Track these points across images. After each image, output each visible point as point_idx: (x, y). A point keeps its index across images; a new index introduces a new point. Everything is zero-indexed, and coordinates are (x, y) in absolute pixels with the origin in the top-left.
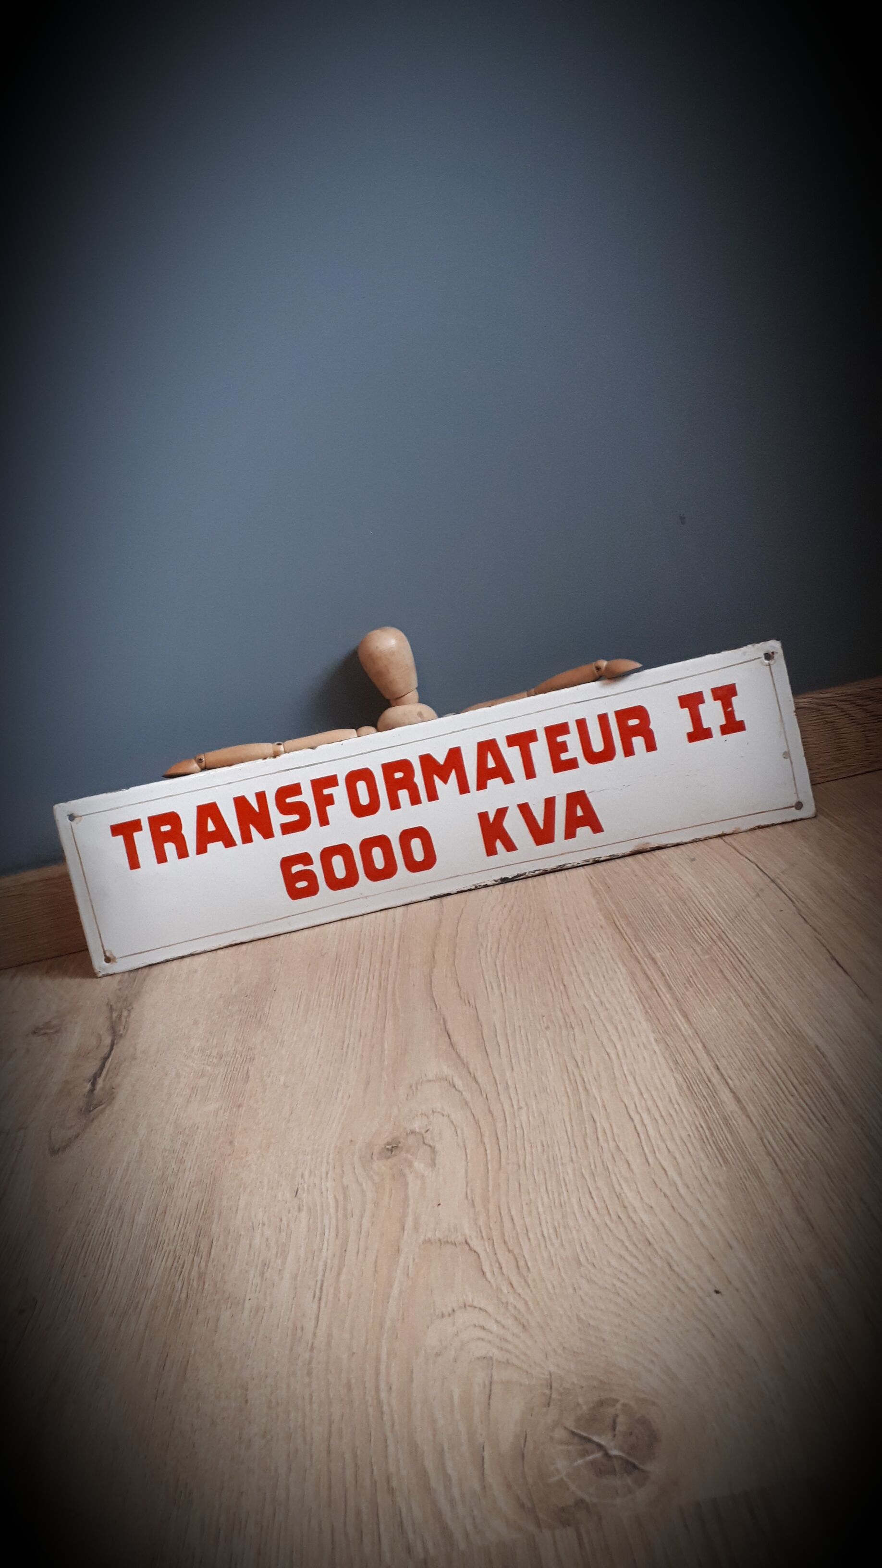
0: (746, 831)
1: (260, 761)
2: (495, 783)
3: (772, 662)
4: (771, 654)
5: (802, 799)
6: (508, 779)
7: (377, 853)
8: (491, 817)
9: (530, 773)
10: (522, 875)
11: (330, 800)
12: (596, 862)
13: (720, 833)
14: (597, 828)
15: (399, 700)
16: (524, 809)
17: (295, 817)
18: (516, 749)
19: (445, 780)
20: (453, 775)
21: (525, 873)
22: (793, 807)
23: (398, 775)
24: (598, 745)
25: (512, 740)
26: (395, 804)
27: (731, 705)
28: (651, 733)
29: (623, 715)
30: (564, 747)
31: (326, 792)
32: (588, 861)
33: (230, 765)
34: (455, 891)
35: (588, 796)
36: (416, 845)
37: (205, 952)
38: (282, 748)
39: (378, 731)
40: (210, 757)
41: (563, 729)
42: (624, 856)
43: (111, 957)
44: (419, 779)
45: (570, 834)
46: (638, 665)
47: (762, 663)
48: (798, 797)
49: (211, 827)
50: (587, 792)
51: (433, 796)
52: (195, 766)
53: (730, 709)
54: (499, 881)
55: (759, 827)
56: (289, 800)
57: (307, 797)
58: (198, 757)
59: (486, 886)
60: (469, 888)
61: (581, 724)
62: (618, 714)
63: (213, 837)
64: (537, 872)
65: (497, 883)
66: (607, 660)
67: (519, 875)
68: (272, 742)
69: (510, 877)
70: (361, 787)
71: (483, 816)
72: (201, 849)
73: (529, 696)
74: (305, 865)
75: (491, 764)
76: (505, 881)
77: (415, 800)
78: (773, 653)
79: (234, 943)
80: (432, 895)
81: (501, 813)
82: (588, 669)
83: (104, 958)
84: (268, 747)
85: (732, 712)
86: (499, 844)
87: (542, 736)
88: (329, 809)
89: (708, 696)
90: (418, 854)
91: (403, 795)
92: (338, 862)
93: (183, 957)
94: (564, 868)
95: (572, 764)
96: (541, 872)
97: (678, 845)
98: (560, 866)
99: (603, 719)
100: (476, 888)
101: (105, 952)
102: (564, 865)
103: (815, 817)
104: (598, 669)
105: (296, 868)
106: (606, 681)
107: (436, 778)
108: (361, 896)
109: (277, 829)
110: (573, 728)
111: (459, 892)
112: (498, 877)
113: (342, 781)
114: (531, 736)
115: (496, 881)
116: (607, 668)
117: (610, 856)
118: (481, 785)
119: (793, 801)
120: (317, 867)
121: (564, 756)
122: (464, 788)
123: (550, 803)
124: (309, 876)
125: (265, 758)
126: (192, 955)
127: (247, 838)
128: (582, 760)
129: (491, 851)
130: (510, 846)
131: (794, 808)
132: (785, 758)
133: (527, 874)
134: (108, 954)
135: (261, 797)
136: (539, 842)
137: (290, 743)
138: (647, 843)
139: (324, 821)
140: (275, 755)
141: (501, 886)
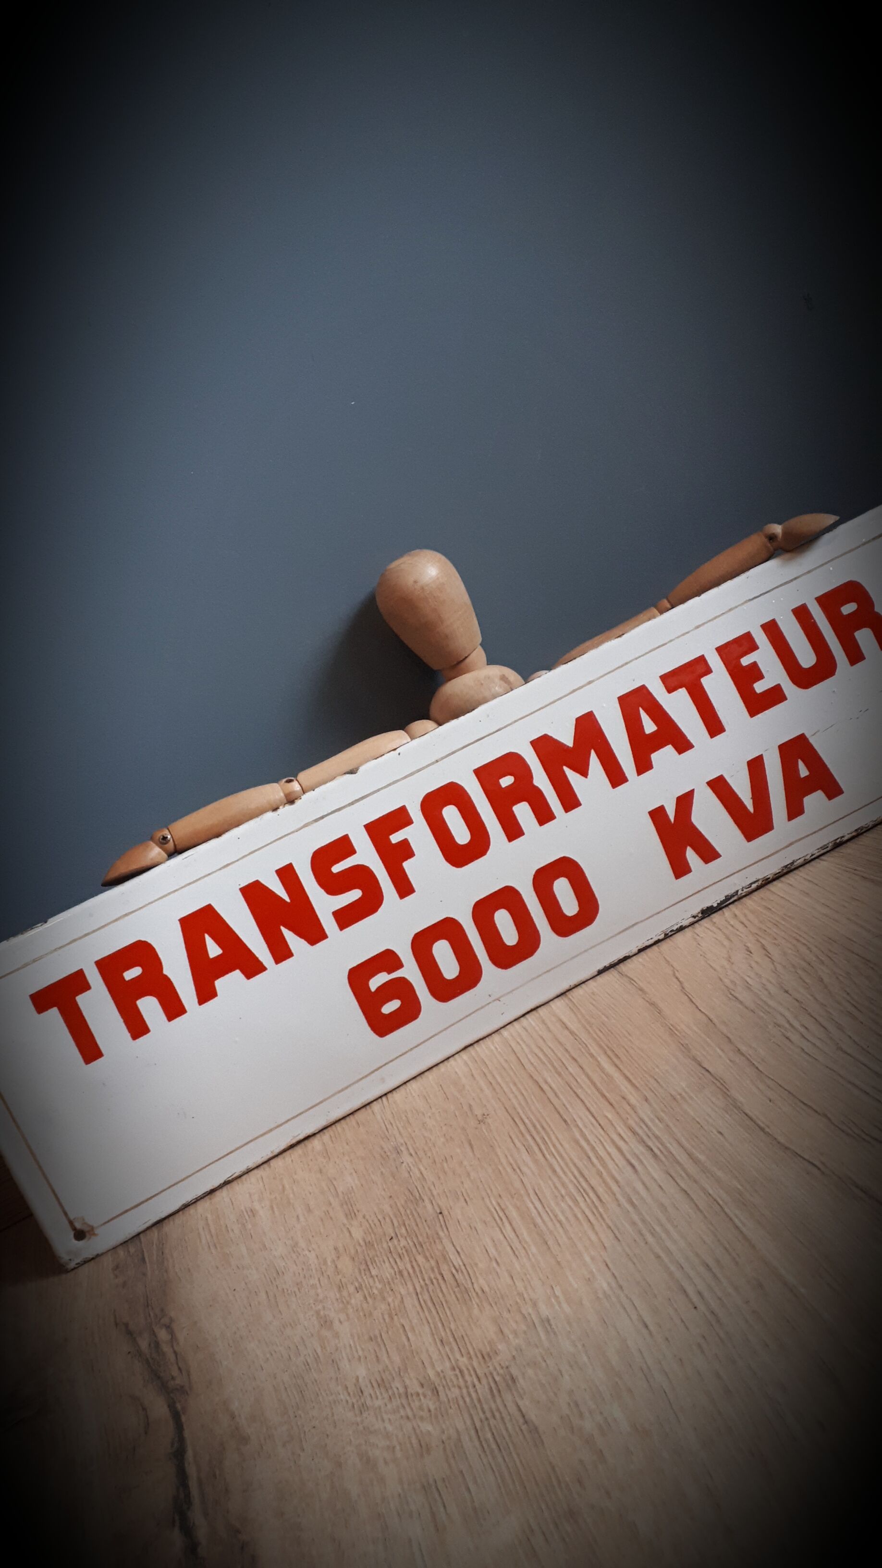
1: (270, 815)
2: (663, 757)
6: (683, 745)
7: (503, 920)
8: (671, 813)
9: (714, 726)
10: (732, 896)
11: (405, 850)
12: (838, 845)
14: (833, 790)
15: (462, 665)
16: (719, 786)
17: (355, 895)
18: (682, 693)
19: (584, 772)
20: (594, 762)
21: (737, 891)
23: (506, 781)
24: (806, 657)
25: (671, 681)
26: (513, 831)
29: (829, 602)
30: (755, 673)
31: (395, 838)
32: (825, 846)
33: (218, 835)
34: (635, 950)
35: (812, 740)
36: (562, 888)
37: (248, 1171)
38: (295, 786)
39: (440, 724)
40: (182, 828)
41: (746, 643)
43: (86, 1229)
44: (541, 780)
45: (795, 810)
46: (831, 519)
49: (214, 950)
50: (808, 735)
51: (570, 802)
52: (155, 852)
54: (700, 915)
56: (336, 869)
57: (365, 857)
58: (159, 835)
59: (681, 929)
60: (656, 939)
61: (772, 629)
62: (822, 600)
63: (222, 967)
64: (754, 886)
65: (697, 918)
66: (779, 523)
67: (728, 898)
68: (276, 780)
69: (715, 905)
70: (451, 815)
71: (657, 815)
72: (206, 993)
73: (661, 612)
74: (389, 973)
75: (649, 726)
76: (708, 912)
77: (544, 815)
79: (294, 1141)
80: (601, 966)
81: (685, 802)
82: (754, 543)
83: (72, 1234)
84: (273, 791)
86: (691, 855)
87: (715, 662)
88: (408, 866)
90: (569, 905)
91: (523, 812)
92: (443, 952)
93: (212, 1191)
94: (793, 867)
95: (775, 696)
96: (760, 882)
98: (786, 866)
99: (801, 614)
100: (667, 936)
101: (71, 1223)
102: (792, 863)
104: (772, 538)
105: (376, 982)
106: (788, 556)
107: (568, 771)
108: (490, 999)
109: (328, 923)
110: (761, 638)
111: (640, 951)
112: (696, 910)
113: (415, 813)
114: (699, 666)
115: (694, 917)
116: (785, 533)
117: (856, 830)
118: (643, 765)
120: (411, 971)
121: (760, 687)
122: (616, 777)
123: (756, 766)
124: (402, 989)
125: (275, 809)
126: (227, 1183)
127: (281, 953)
128: (789, 687)
129: (680, 869)
130: (709, 854)
133: (740, 892)
134: (78, 1226)
135: (287, 874)
136: (750, 835)
137: (306, 776)
139: (404, 888)
140: (291, 800)
141: (705, 923)
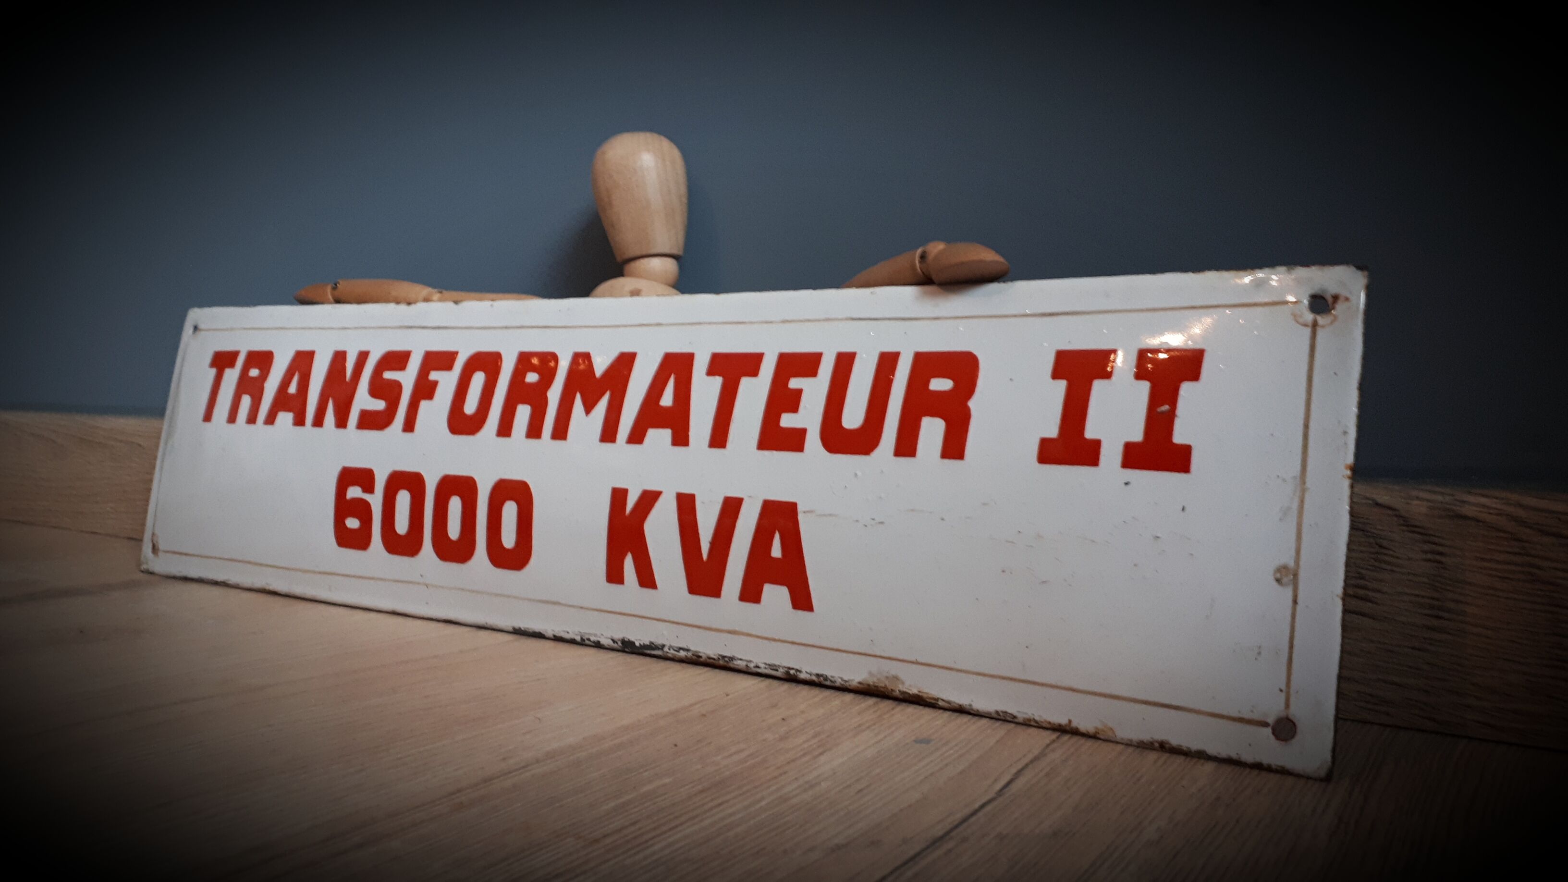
0: (1129, 744)
2: (659, 439)
3: (1321, 320)
4: (1330, 300)
5: (1297, 712)
6: (681, 439)
7: (455, 509)
8: (630, 504)
9: (720, 435)
10: (655, 647)
11: (431, 391)
12: (791, 678)
13: (1061, 719)
14: (802, 600)
16: (686, 506)
17: (381, 405)
18: (717, 382)
19: (589, 408)
20: (603, 404)
21: (663, 646)
22: (1265, 724)
23: (532, 378)
24: (854, 415)
25: (718, 364)
26: (505, 428)
27: (1173, 399)
28: (966, 416)
29: (925, 365)
30: (794, 402)
31: (433, 376)
32: (774, 667)
35: (801, 517)
36: (510, 514)
40: (349, 286)
41: (810, 364)
42: (844, 689)
43: (158, 546)
44: (554, 395)
45: (750, 591)
47: (1295, 317)
48: (1287, 705)
49: (293, 388)
50: (800, 508)
51: (560, 432)
52: (329, 293)
53: (1165, 408)
54: (620, 645)
55: (1163, 747)
56: (387, 375)
57: (407, 378)
58: (338, 281)
59: (598, 645)
60: (572, 638)
61: (844, 363)
62: (919, 359)
63: (288, 404)
64: (682, 654)
65: (615, 646)
67: (652, 646)
69: (638, 644)
70: (477, 382)
71: (619, 496)
72: (271, 418)
74: (364, 491)
75: (667, 400)
76: (627, 647)
77: (534, 429)
78: (1336, 298)
81: (648, 500)
83: (153, 543)
85: (1171, 416)
86: (629, 564)
87: (767, 368)
88: (423, 405)
89: (1124, 362)
90: (509, 535)
91: (523, 413)
92: (403, 503)
94: (731, 665)
95: (795, 441)
96: (689, 654)
97: (960, 710)
98: (724, 657)
99: (887, 363)
100: (584, 643)
101: (155, 536)
102: (732, 659)
103: (1328, 778)
104: (927, 259)
105: (354, 492)
107: (578, 399)
108: (421, 580)
109: (353, 417)
110: (826, 367)
112: (619, 635)
113: (459, 364)
114: (751, 363)
115: (614, 641)
117: (818, 675)
118: (637, 437)
119: (1273, 709)
120: (376, 501)
121: (787, 421)
122: (609, 434)
123: (731, 509)
124: (365, 513)
127: (319, 419)
129: (615, 575)
130: (647, 579)
131: (1268, 731)
132: (1278, 581)
133: (666, 649)
134: (156, 542)
135: (362, 359)
136: (695, 587)
138: (896, 678)
139: (409, 424)
